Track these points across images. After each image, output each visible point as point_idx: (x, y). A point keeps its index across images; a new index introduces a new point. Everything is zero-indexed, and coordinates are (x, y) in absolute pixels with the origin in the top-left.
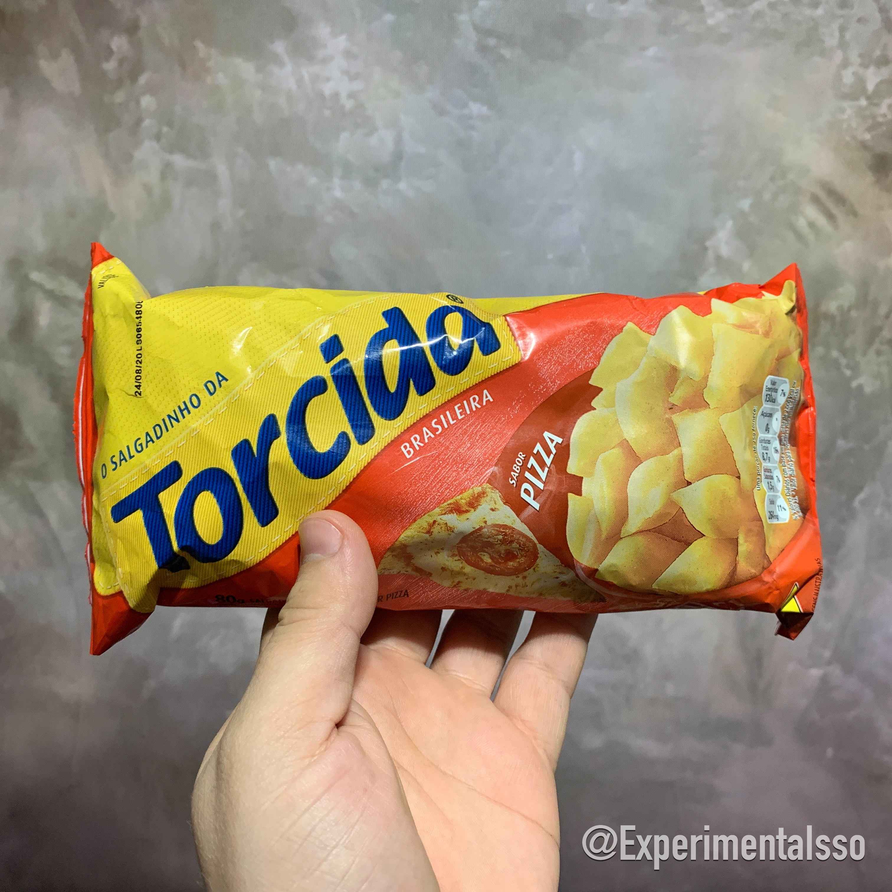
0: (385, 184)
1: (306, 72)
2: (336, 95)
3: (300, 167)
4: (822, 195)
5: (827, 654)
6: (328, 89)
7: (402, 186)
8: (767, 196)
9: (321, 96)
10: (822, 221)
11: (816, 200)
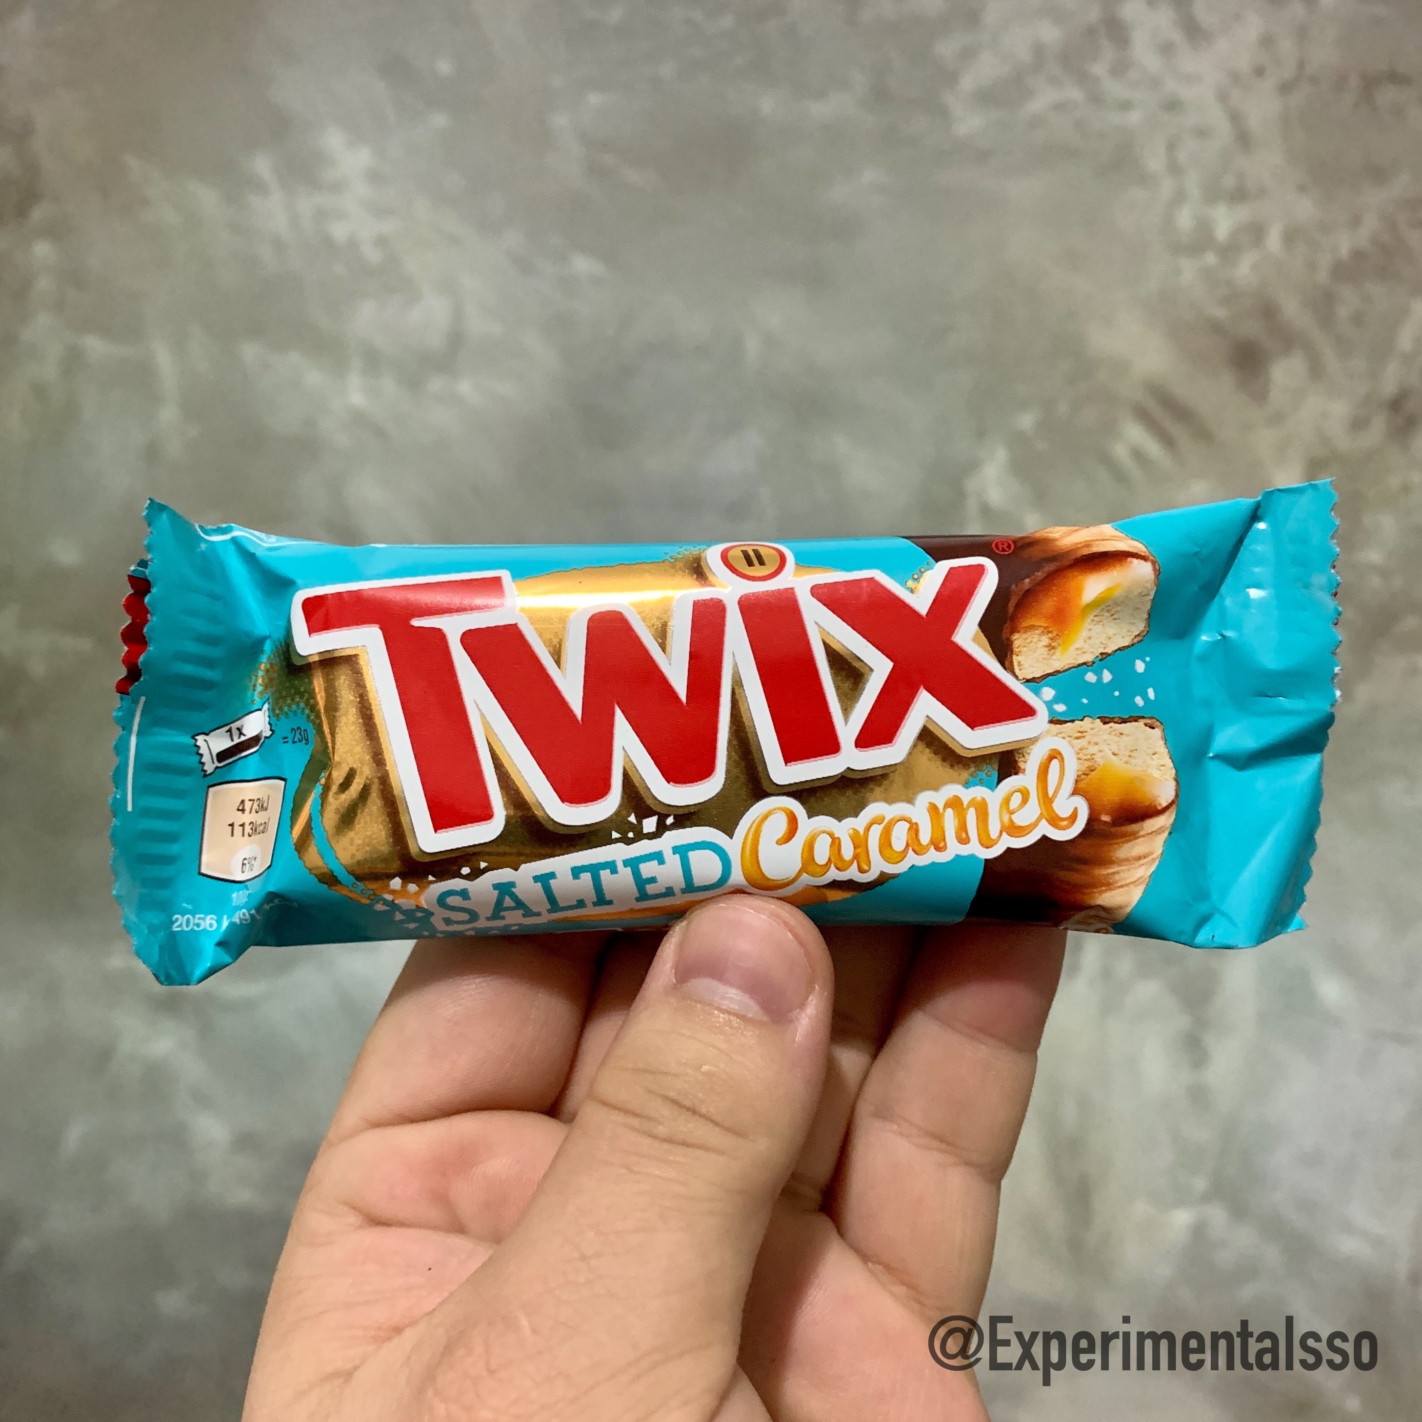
0: (436, 384)
1: (306, 204)
2: (353, 244)
3: (294, 357)
4: (1152, 405)
5: (1200, 1184)
6: (339, 231)
7: (465, 387)
8: (1063, 408)
9: (328, 242)
10: (1153, 448)
11: (1143, 416)
